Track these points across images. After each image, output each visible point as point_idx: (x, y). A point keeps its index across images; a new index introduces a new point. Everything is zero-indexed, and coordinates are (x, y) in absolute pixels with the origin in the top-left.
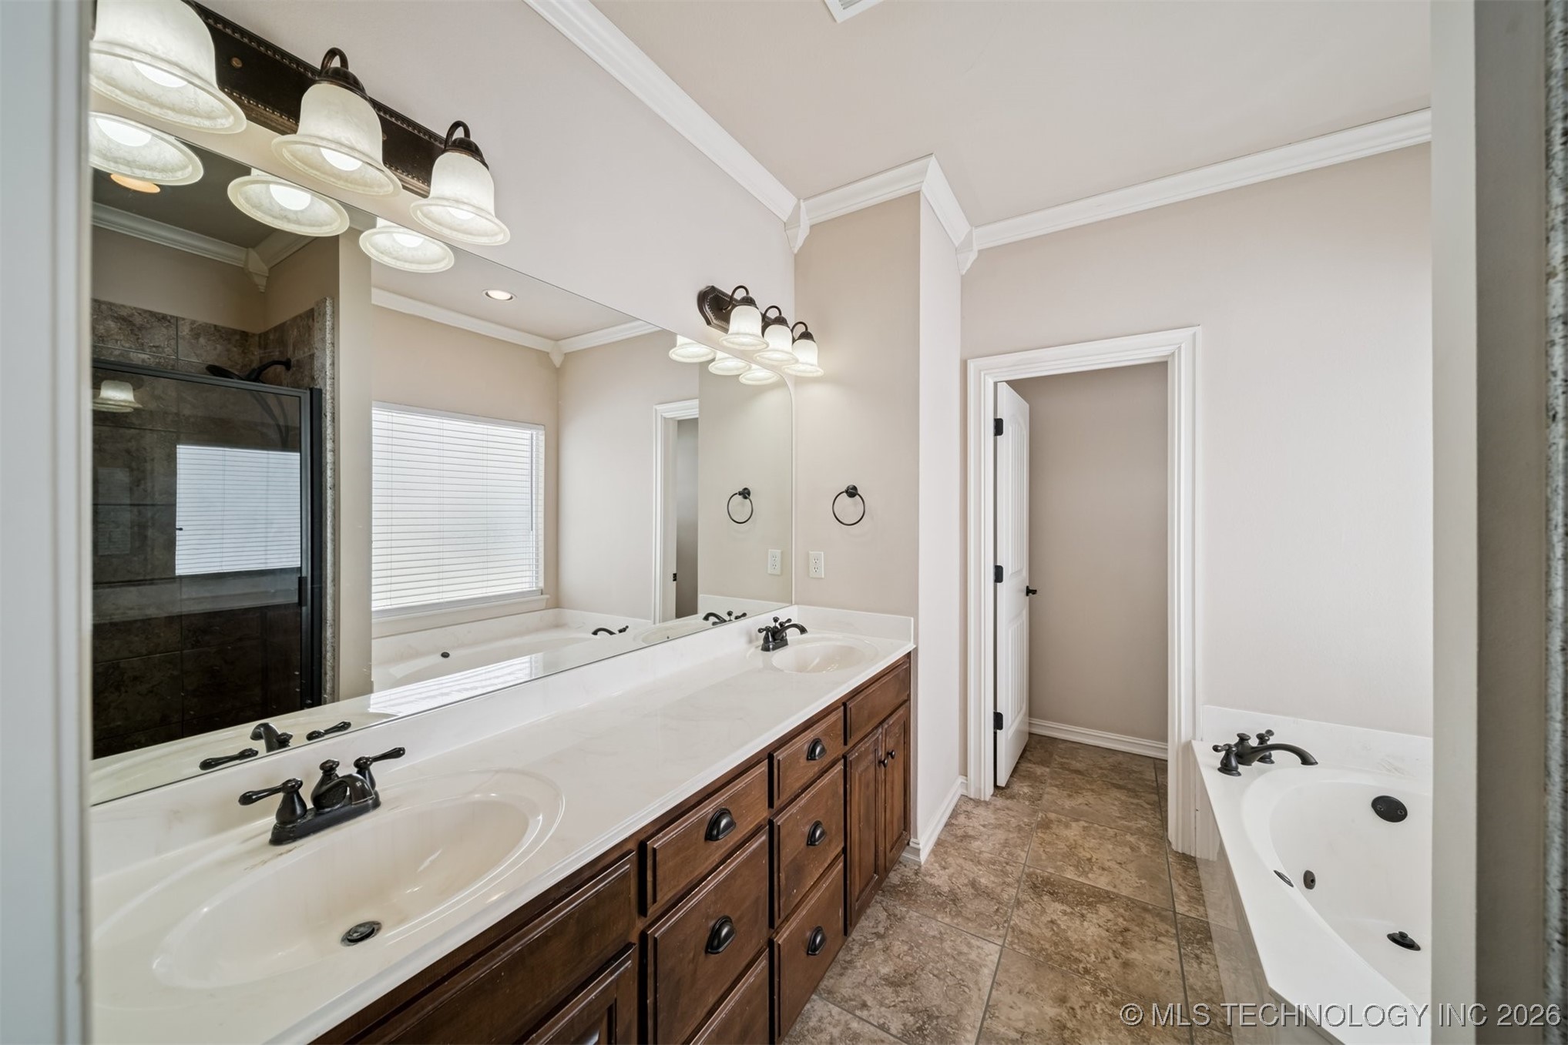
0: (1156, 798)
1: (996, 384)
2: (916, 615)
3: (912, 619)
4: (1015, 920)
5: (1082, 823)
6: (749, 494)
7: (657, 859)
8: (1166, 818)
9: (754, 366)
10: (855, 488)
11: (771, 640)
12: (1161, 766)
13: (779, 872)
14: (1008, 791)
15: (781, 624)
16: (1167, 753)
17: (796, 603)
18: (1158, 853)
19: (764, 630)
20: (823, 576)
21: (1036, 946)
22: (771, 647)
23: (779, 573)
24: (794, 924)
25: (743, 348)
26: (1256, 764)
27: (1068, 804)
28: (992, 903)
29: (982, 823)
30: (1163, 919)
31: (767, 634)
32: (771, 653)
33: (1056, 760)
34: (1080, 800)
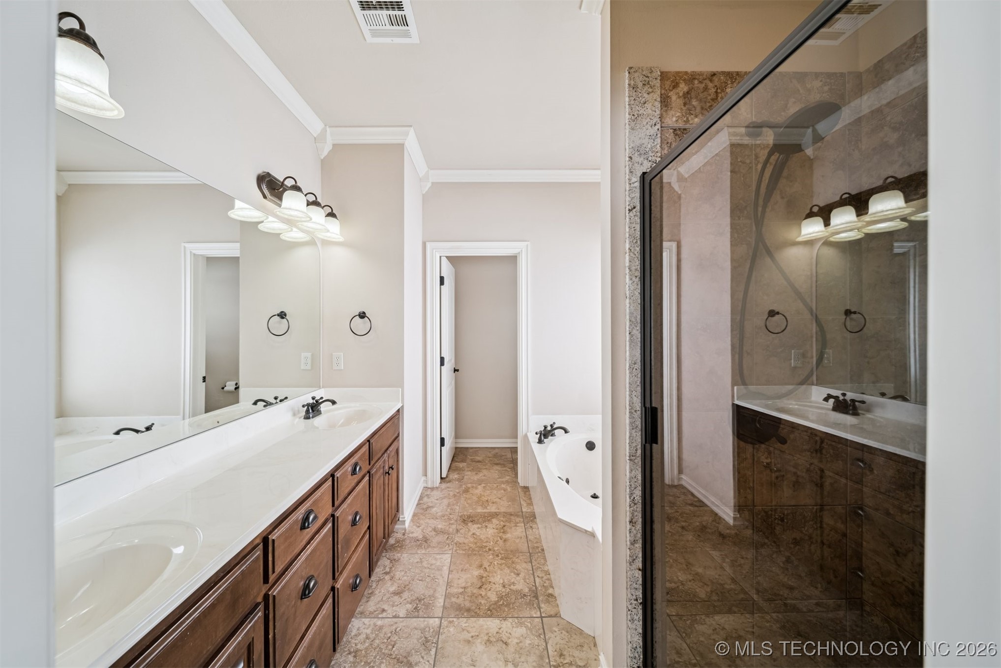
0: (512, 465)
1: (440, 257)
2: (402, 386)
3: (400, 389)
4: (457, 539)
5: (483, 485)
6: (285, 315)
7: (275, 545)
8: (517, 472)
9: (294, 229)
10: (364, 313)
11: (311, 411)
12: (514, 450)
13: (338, 545)
14: (447, 479)
15: (317, 401)
16: (517, 444)
17: (323, 388)
18: (514, 489)
19: (306, 405)
20: (343, 368)
21: (467, 548)
22: (311, 416)
23: (310, 368)
24: (346, 575)
25: (290, 218)
26: (550, 437)
27: (476, 478)
28: (445, 535)
29: (436, 498)
30: (518, 516)
31: (308, 408)
32: (311, 420)
33: (468, 458)
34: (481, 474)
